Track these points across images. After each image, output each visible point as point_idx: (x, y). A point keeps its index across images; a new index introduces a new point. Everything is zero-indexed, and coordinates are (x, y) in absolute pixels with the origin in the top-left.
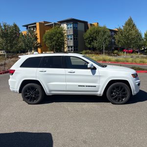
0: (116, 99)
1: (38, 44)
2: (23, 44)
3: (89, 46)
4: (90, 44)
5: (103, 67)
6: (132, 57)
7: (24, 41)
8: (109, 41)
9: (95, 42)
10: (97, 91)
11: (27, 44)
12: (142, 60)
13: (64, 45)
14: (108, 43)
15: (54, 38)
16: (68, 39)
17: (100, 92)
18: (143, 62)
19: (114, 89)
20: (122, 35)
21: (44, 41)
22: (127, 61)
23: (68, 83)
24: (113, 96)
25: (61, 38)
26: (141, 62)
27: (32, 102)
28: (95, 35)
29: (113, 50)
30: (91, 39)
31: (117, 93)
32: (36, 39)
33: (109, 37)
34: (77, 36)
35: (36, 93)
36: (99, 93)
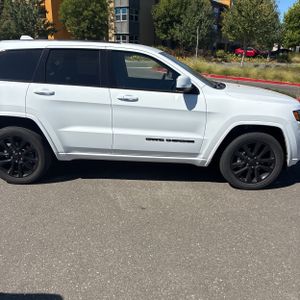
0: (244, 174)
1: (48, 25)
2: (13, 24)
3: (163, 37)
4: (165, 32)
5: (215, 87)
6: (256, 66)
7: (13, 15)
8: (210, 28)
9: (178, 27)
10: (196, 155)
11: (21, 24)
12: (279, 73)
13: (107, 32)
14: (205, 31)
15: (85, 13)
16: (118, 18)
17: (204, 157)
18: (281, 78)
19: (242, 150)
20: (240, 12)
21: (61, 18)
22: (247, 75)
23: (117, 131)
24: (237, 169)
25: (102, 15)
26: (276, 77)
27: (17, 178)
28: (177, 10)
29: (214, 49)
30: (168, 19)
31: (247, 161)
32: (43, 12)
33: (210, 16)
34: (137, 13)
35: (27, 155)
36: (199, 159)
